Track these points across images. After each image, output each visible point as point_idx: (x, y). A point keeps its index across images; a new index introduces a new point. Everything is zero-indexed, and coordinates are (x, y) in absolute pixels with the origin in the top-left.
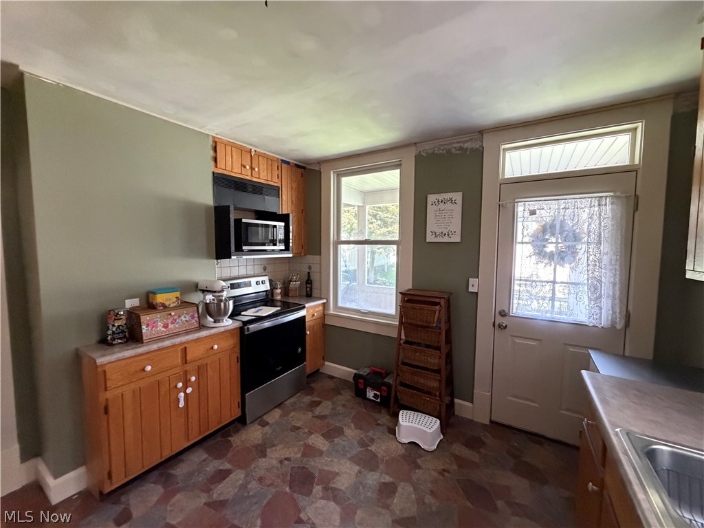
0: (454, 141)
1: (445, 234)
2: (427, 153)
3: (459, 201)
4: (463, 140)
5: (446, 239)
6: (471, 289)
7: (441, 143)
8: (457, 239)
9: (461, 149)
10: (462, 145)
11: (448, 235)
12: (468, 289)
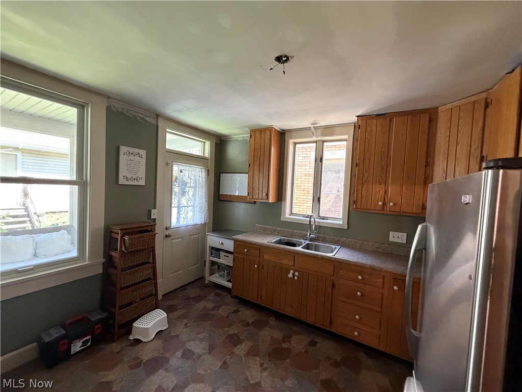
0: (139, 112)
1: (134, 179)
2: (117, 110)
3: (144, 156)
4: (146, 114)
5: (135, 183)
6: (153, 217)
7: (130, 108)
8: (142, 183)
9: (143, 119)
10: (144, 117)
11: (137, 180)
12: (151, 217)
